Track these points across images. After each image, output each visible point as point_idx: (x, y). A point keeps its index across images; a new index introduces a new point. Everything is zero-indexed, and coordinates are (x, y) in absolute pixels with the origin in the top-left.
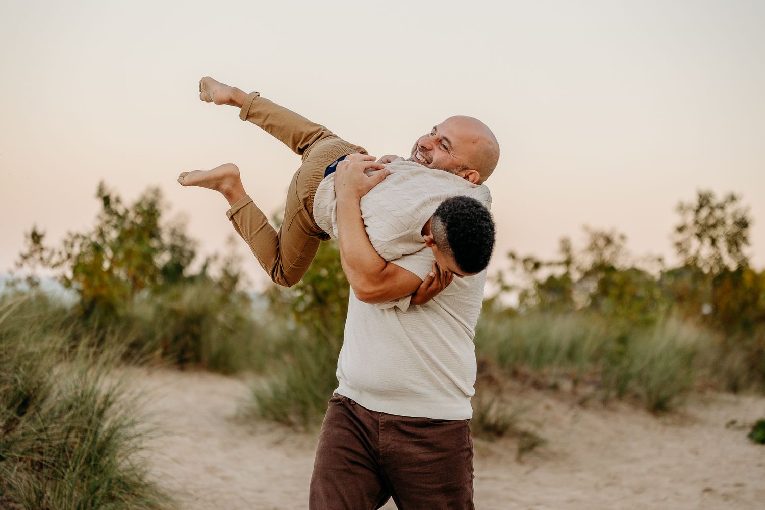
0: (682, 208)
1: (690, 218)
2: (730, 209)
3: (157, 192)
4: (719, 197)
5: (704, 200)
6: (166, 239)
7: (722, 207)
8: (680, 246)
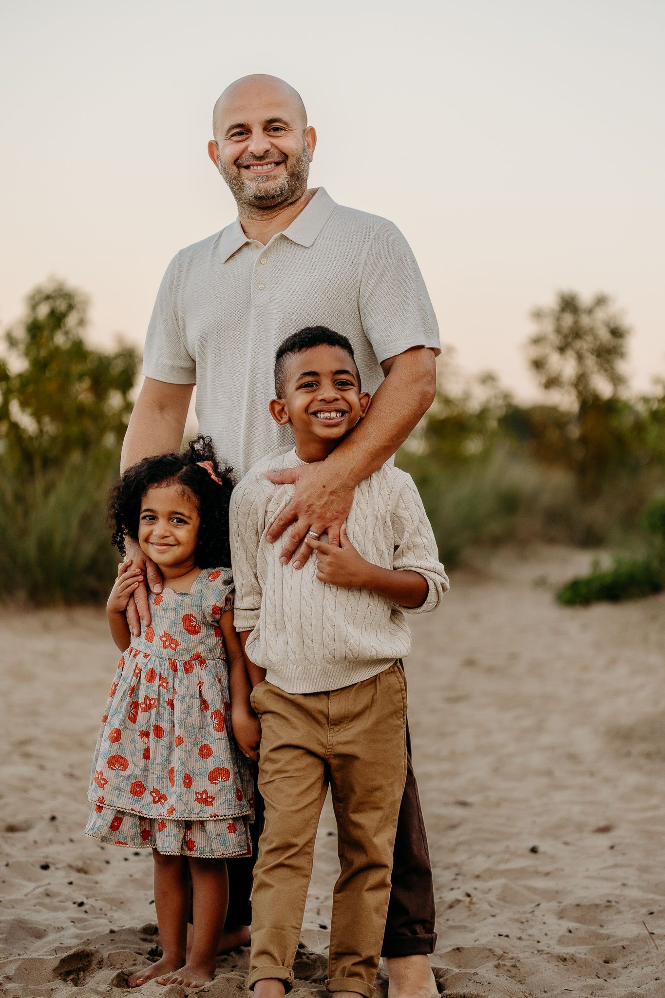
0: (537, 315)
1: (549, 327)
2: (601, 315)
4: (586, 298)
5: (569, 304)
7: (590, 311)
8: (538, 364)
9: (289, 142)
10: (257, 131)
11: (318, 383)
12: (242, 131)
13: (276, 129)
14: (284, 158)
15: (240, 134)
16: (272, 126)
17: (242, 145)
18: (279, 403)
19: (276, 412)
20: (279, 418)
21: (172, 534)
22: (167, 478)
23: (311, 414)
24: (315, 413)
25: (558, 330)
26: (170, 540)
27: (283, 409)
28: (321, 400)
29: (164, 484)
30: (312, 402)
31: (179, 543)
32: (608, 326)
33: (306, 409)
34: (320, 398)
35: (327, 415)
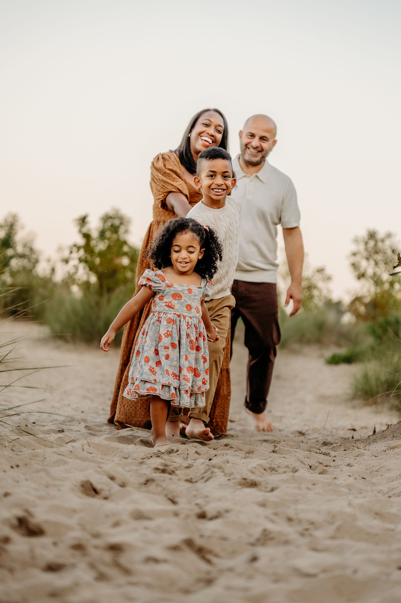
0: (356, 241)
1: (362, 247)
2: (388, 243)
3: (15, 217)
4: (381, 234)
5: (372, 235)
6: (20, 249)
7: (383, 241)
8: (354, 266)
9: (265, 145)
10: (257, 138)
11: (215, 175)
12: (253, 136)
13: (263, 139)
14: (262, 150)
15: (251, 136)
16: (262, 138)
17: (250, 140)
18: (198, 179)
19: (196, 182)
20: (197, 185)
21: (189, 257)
22: (185, 230)
23: (211, 189)
24: (213, 189)
25: (366, 249)
26: (187, 260)
27: (199, 181)
28: (216, 184)
29: (184, 233)
30: (212, 184)
31: (191, 261)
32: (391, 248)
33: (209, 187)
34: (215, 183)
35: (217, 190)
